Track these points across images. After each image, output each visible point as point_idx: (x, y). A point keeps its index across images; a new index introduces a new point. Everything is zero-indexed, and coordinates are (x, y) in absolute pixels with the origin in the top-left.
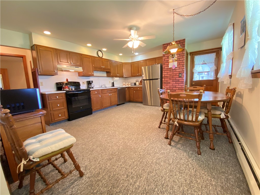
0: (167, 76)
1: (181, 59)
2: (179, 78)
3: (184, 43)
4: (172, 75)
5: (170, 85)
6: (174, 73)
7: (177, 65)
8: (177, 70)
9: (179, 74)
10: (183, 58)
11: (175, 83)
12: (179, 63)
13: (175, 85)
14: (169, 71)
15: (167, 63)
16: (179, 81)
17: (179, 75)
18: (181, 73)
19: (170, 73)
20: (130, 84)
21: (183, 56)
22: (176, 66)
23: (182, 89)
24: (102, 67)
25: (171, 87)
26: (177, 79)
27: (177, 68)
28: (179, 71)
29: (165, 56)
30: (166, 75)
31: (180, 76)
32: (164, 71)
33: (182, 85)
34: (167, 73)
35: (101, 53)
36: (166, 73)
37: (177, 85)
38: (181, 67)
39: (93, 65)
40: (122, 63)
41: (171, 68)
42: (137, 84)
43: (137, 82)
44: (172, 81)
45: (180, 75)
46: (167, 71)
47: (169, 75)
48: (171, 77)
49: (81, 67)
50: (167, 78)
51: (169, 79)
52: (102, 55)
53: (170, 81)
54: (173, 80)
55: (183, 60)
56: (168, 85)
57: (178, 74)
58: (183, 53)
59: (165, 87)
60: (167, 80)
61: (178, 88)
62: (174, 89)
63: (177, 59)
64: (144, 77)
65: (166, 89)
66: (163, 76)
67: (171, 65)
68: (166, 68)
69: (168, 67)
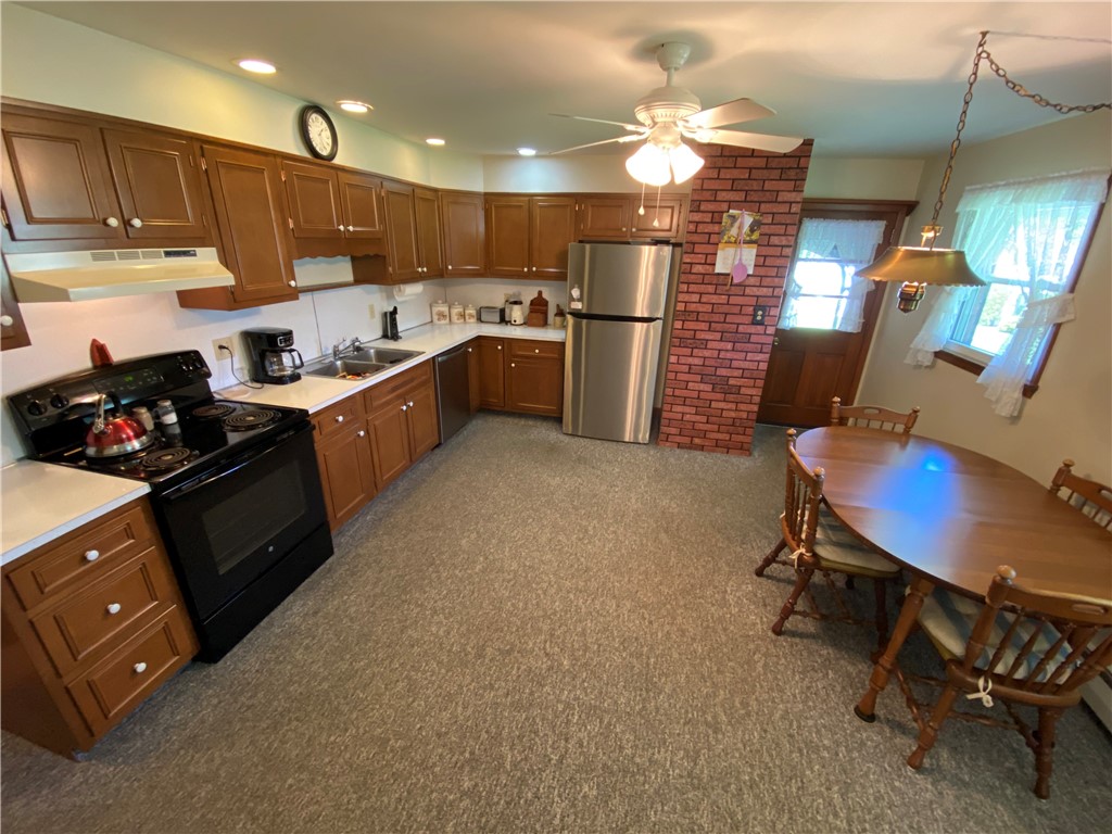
0: (698, 313)
1: (775, 240)
2: (752, 329)
3: (802, 160)
4: (725, 309)
5: (707, 353)
6: (733, 300)
7: (753, 263)
8: (748, 291)
9: (755, 311)
10: (785, 235)
11: (730, 346)
12: (765, 256)
13: (729, 355)
14: (711, 289)
15: (709, 249)
16: (749, 342)
17: (755, 315)
18: (763, 308)
19: (714, 299)
20: (473, 312)
21: (787, 225)
22: (751, 272)
23: (754, 376)
24: (342, 228)
25: (712, 362)
26: (741, 328)
27: (752, 281)
28: (758, 293)
29: (702, 208)
30: (692, 307)
31: (759, 318)
32: (688, 283)
33: (758, 359)
34: (698, 296)
35: (325, 125)
36: (695, 298)
37: (735, 357)
38: (769, 279)
39: (285, 224)
40: (435, 191)
41: (728, 275)
42: (517, 314)
43: (516, 308)
44: (718, 336)
45: (760, 313)
46: (702, 288)
47: (709, 308)
48: (716, 318)
49: (211, 245)
50: (697, 320)
51: (704, 326)
52: (330, 141)
53: (711, 338)
54: (723, 332)
55: (782, 246)
56: (695, 350)
57: (752, 308)
58: (789, 213)
59: (683, 360)
60: (695, 331)
61: (738, 373)
62: (722, 372)
63: (755, 236)
64: (579, 300)
65: (686, 368)
66: (681, 307)
67: (725, 258)
68: (698, 269)
69: (708, 267)
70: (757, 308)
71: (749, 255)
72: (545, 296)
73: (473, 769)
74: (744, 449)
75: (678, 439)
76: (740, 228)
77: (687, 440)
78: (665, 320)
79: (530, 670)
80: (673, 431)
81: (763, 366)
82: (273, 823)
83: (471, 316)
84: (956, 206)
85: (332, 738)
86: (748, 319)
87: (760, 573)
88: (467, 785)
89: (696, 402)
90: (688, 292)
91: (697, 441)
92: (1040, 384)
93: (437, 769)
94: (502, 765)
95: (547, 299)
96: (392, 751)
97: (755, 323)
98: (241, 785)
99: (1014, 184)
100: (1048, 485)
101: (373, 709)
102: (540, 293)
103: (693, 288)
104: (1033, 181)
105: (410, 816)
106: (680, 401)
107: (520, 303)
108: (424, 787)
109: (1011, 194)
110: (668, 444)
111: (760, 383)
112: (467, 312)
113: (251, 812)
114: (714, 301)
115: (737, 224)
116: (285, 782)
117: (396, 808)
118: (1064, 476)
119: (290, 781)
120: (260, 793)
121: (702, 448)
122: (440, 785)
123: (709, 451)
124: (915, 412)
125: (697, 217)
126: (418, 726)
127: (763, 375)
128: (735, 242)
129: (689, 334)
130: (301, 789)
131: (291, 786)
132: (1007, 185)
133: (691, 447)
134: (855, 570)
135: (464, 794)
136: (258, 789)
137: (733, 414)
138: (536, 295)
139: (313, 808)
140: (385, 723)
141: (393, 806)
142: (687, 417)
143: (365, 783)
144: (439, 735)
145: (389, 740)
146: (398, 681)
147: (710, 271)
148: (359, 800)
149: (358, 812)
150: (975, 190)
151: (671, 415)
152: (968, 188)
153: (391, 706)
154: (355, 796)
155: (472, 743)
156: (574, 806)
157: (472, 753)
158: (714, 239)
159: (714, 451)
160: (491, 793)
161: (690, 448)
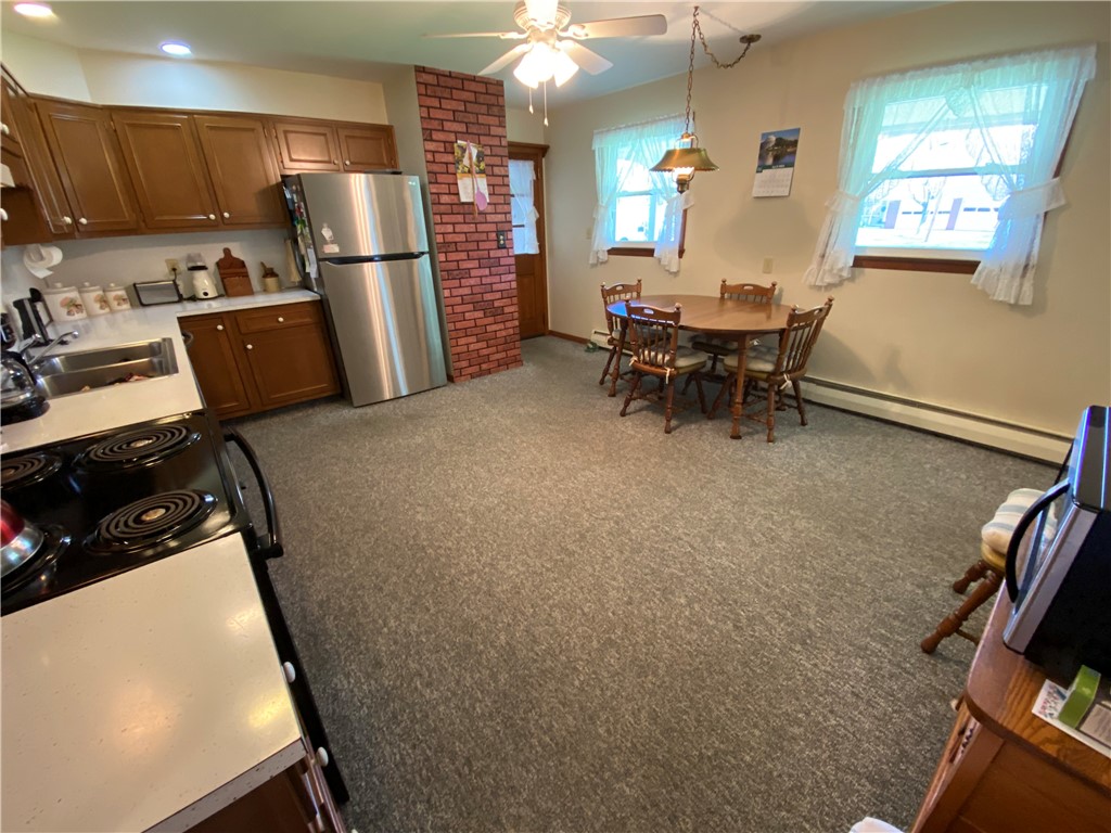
0: (456, 243)
1: (496, 170)
2: (500, 253)
4: (476, 237)
5: (472, 282)
6: (480, 228)
7: (487, 192)
8: (489, 218)
9: (497, 236)
11: (487, 272)
12: (494, 186)
13: (489, 280)
14: (460, 218)
15: (450, 178)
16: (500, 266)
17: (498, 241)
18: (503, 233)
19: (466, 228)
20: (122, 294)
22: (487, 200)
23: (510, 295)
25: (478, 289)
26: (491, 254)
27: (490, 208)
28: (496, 220)
29: (434, 137)
30: (450, 238)
31: (502, 242)
32: (441, 214)
33: (509, 279)
34: (452, 226)
36: (450, 228)
37: (493, 281)
38: (501, 206)
41: (472, 204)
42: (204, 284)
43: (199, 275)
44: (476, 263)
45: (501, 237)
46: (453, 218)
47: (463, 237)
48: (471, 246)
50: (457, 251)
51: (463, 256)
53: (471, 266)
54: (479, 259)
56: (463, 281)
57: (494, 235)
59: (455, 292)
60: (458, 261)
61: (498, 295)
62: (488, 297)
63: (482, 165)
64: (332, 242)
65: (459, 300)
66: (440, 239)
67: (465, 188)
68: (445, 199)
69: (453, 197)
70: (498, 233)
71: (482, 183)
72: (235, 254)
73: (672, 593)
74: (517, 361)
75: (470, 370)
76: (470, 158)
77: (475, 369)
78: (431, 252)
79: (610, 533)
80: (464, 364)
81: (514, 285)
82: (641, 755)
83: (120, 300)
84: (591, 146)
85: (577, 683)
86: (494, 245)
87: (623, 414)
88: (683, 601)
89: (476, 331)
90: (442, 223)
91: (484, 366)
92: (685, 247)
93: (659, 614)
94: (678, 577)
95: (242, 258)
96: (623, 639)
97: (499, 248)
98: (577, 784)
99: (633, 126)
100: (719, 296)
101: (567, 641)
102: (227, 251)
103: (446, 218)
104: (647, 123)
105: (689, 643)
106: (461, 333)
107: (203, 268)
108: (670, 627)
109: (633, 133)
110: (463, 378)
111: (515, 300)
112: (111, 295)
113: (617, 777)
114: (466, 230)
115: (467, 154)
116: (600, 735)
117: (678, 650)
118: (724, 288)
119: (601, 731)
120: (597, 763)
121: (489, 372)
122: (673, 616)
123: (495, 372)
124: (639, 281)
125: (431, 146)
126: (610, 614)
127: (515, 292)
128: (469, 172)
129: (453, 266)
130: (617, 722)
131: (608, 731)
132: (628, 127)
133: (481, 374)
134: (691, 369)
135: (689, 604)
136: (593, 765)
137: (504, 333)
138: (222, 255)
139: (643, 715)
140: (591, 637)
141: (675, 653)
142: (472, 347)
143: (641, 667)
144: (630, 603)
145: (610, 638)
146: (550, 615)
147: (456, 201)
148: (655, 674)
149: (666, 679)
150: (602, 132)
151: (459, 349)
152: (595, 131)
153: (575, 627)
154: (650, 677)
155: (649, 587)
156: (728, 555)
157: (658, 589)
158: (451, 168)
159: (498, 371)
160: (696, 590)
161: (480, 376)
